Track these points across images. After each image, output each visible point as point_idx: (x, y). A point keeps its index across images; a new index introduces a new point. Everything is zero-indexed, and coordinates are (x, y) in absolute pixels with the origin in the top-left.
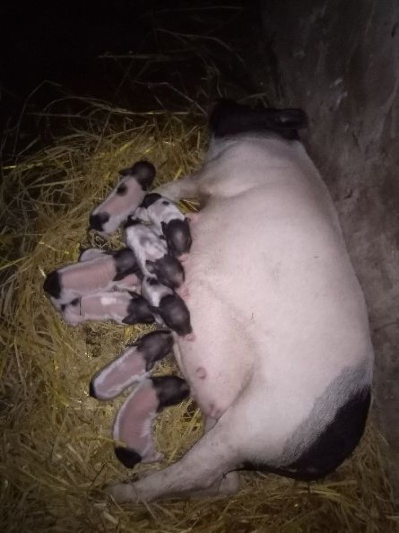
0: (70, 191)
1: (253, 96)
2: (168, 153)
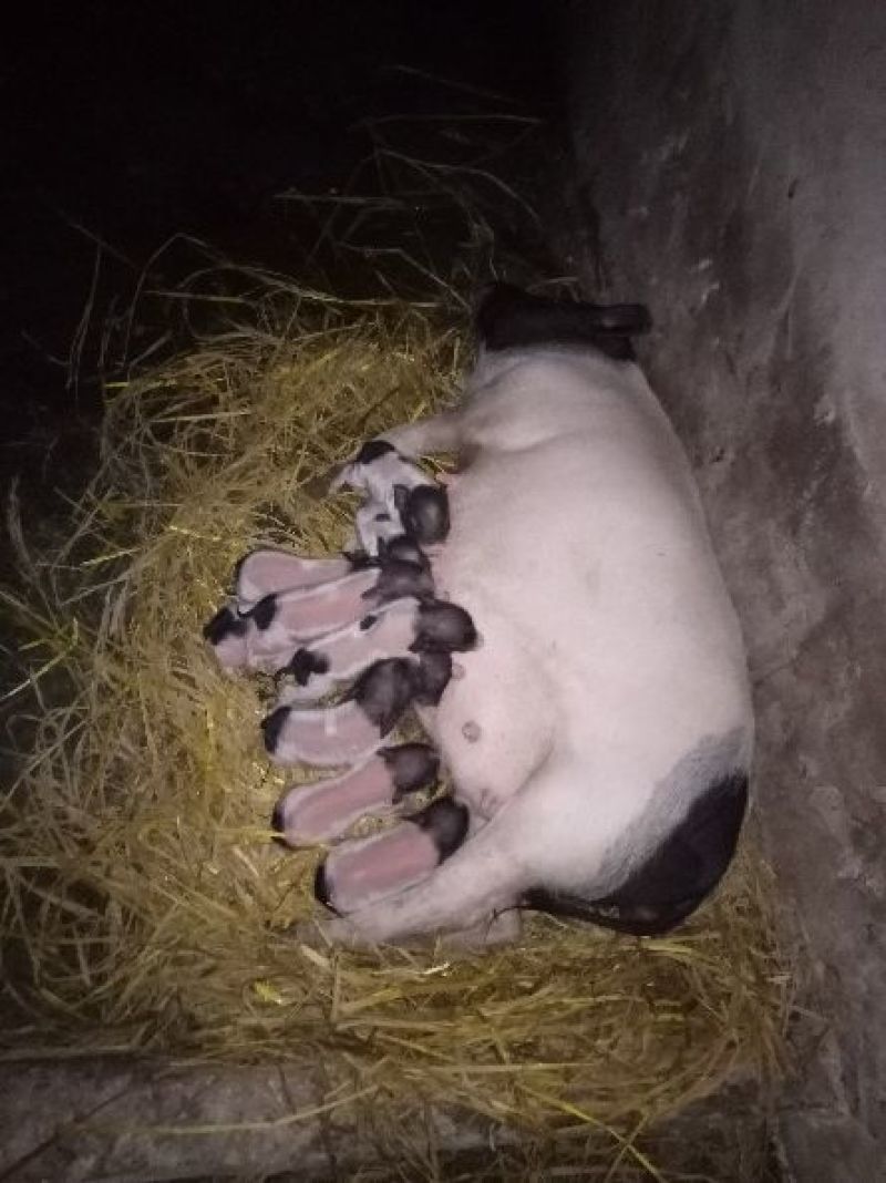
0: (226, 433)
2: (402, 374)
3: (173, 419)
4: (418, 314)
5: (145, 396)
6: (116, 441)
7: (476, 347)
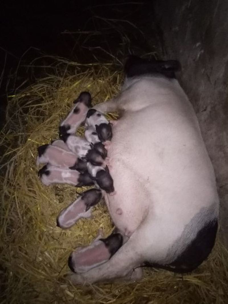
0: (46, 109)
1: (149, 54)
2: (101, 87)
4: (106, 67)
5: (19, 99)
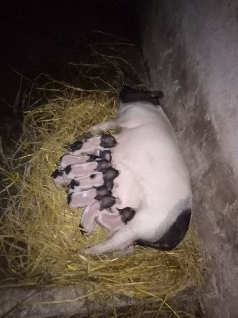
0: (55, 124)
1: (139, 85)
2: (101, 109)
3: (41, 121)
4: (105, 94)
5: (34, 115)
6: (27, 126)
7: (120, 102)
